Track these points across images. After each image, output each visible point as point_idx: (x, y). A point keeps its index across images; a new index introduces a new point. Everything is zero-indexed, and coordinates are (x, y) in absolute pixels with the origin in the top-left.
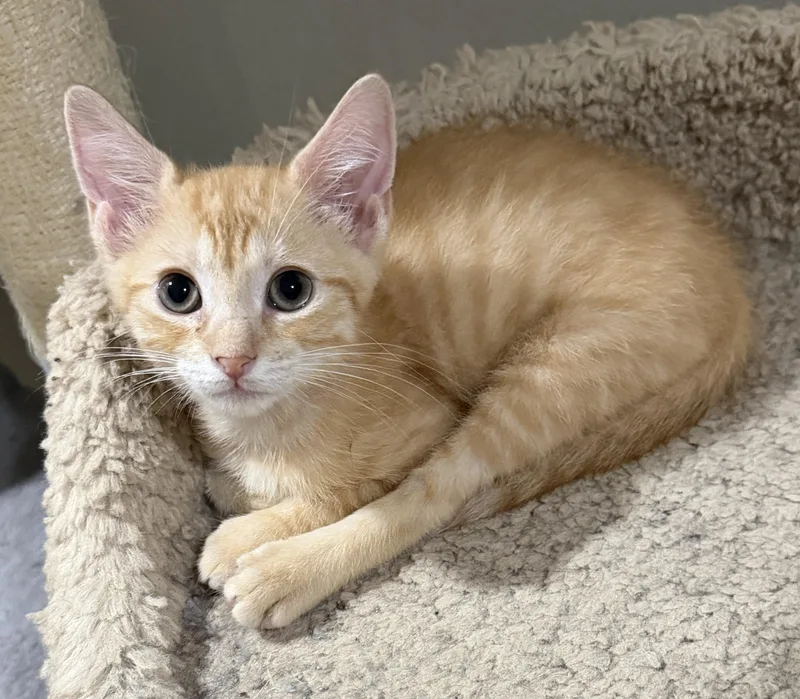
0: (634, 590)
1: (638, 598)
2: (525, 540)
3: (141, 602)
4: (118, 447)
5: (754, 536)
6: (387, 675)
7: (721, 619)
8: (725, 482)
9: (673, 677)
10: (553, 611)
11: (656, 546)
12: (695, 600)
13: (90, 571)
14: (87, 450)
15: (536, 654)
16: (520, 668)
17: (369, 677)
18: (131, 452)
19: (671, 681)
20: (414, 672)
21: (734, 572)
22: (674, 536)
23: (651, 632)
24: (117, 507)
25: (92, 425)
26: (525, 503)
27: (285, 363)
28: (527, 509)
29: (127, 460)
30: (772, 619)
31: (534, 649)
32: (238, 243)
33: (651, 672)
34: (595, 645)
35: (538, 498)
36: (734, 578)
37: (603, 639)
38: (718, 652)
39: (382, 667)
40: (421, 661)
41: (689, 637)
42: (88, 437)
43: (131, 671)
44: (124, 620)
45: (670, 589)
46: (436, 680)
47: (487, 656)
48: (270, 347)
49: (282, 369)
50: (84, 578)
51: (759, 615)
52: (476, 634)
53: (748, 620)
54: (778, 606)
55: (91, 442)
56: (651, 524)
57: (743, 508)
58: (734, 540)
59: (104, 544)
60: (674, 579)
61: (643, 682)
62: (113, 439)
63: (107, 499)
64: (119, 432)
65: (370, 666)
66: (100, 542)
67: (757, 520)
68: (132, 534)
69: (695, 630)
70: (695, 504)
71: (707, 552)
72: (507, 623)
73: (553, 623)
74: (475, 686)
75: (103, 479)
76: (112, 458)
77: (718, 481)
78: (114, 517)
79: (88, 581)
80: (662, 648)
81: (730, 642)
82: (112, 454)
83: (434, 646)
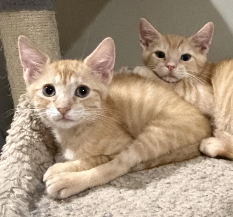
0: (184, 189)
1: (185, 191)
2: (152, 176)
3: (23, 177)
4: (30, 133)
5: (222, 178)
6: (100, 207)
7: (210, 197)
8: (214, 166)
9: (194, 211)
10: (157, 193)
11: (192, 179)
12: (203, 192)
13: (10, 167)
14: (20, 132)
15: (150, 204)
16: (144, 207)
17: (93, 207)
18: (33, 135)
19: (193, 212)
20: (109, 206)
21: (215, 186)
22: (198, 177)
23: (188, 199)
24: (24, 149)
25: (24, 125)
26: (153, 168)
27: (79, 111)
28: (154, 169)
29: (32, 137)
30: (226, 198)
31: (150, 202)
32: (68, 77)
33: (187, 209)
34: (170, 201)
35: (157, 166)
36: (215, 187)
37: (172, 200)
38: (209, 205)
39: (98, 205)
40: (112, 204)
41: (200, 201)
42: (22, 129)
43: (12, 194)
44: (16, 180)
45: (195, 190)
46: (116, 209)
47: (134, 203)
48: (75, 106)
49: (78, 113)
50: (7, 168)
51: (222, 196)
52: (132, 198)
53: (219, 197)
54: (228, 195)
55: (22, 131)
56: (191, 174)
57: (219, 172)
58: (216, 179)
59: (17, 160)
60: (197, 187)
61: (184, 211)
62: (29, 130)
63: (22, 146)
64: (31, 129)
65: (94, 204)
66: (16, 159)
67: (223, 175)
68: (27, 158)
69: (202, 199)
70: (204, 171)
71: (207, 181)
72: (142, 195)
73: (157, 196)
74: (128, 211)
75: (23, 141)
76: (27, 135)
77: (212, 166)
78: (22, 152)
79: (8, 169)
80: (191, 204)
81: (213, 203)
82: (27, 134)
83: (117, 200)
